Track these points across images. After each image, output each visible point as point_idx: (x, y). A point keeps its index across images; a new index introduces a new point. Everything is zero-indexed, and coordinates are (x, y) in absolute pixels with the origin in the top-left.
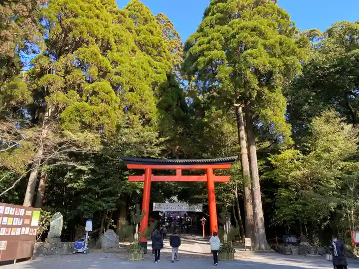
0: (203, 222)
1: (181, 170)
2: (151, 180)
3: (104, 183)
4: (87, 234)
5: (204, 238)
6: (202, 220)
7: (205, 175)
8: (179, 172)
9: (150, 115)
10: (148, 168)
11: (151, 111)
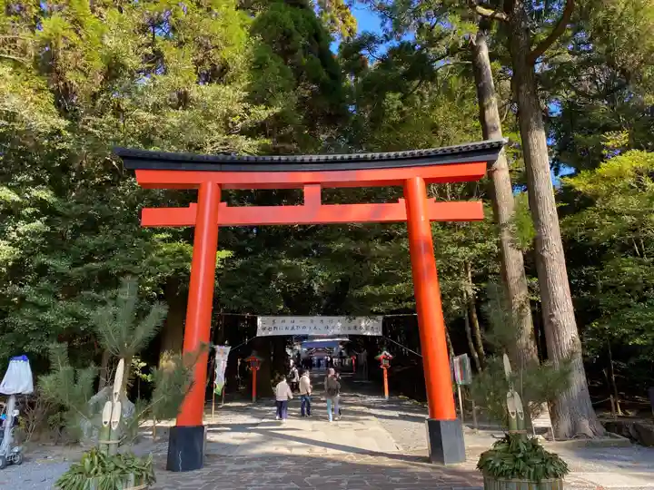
0: (384, 362)
1: (318, 189)
2: (219, 222)
3: (84, 247)
4: (12, 402)
5: (388, 402)
6: (381, 356)
7: (402, 201)
8: (313, 194)
9: (227, 53)
10: (209, 183)
11: (229, 42)
